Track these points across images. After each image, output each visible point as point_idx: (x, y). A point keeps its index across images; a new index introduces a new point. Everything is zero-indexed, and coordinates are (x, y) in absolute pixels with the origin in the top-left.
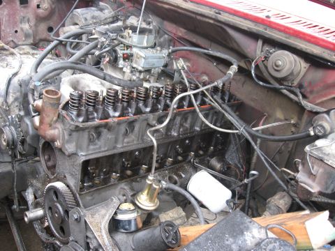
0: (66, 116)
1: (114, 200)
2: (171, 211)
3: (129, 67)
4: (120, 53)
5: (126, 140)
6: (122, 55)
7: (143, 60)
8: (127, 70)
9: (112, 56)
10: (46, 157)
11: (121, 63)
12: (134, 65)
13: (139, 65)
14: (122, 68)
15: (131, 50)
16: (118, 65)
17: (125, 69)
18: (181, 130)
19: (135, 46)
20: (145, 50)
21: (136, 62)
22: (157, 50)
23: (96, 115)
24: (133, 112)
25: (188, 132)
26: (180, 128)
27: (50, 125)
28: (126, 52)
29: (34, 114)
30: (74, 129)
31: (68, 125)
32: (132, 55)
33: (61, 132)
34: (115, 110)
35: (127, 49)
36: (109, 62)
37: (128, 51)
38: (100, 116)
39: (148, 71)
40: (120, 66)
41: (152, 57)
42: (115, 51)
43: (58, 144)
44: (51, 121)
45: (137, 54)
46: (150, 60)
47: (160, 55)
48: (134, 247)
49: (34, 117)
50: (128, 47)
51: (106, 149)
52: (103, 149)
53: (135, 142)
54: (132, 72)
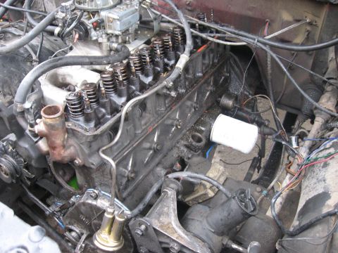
0: (74, 128)
1: (169, 193)
2: (210, 171)
3: (104, 36)
4: (89, 23)
5: (143, 122)
6: (91, 25)
7: (118, 23)
8: (103, 40)
9: (81, 30)
10: (61, 173)
11: (94, 35)
12: (110, 31)
13: (115, 30)
14: (97, 40)
15: (99, 15)
16: (91, 38)
17: (100, 40)
18: (187, 83)
19: (102, 9)
20: (115, 9)
21: (110, 28)
22: (127, 5)
23: (103, 110)
24: (138, 88)
25: (193, 82)
26: (185, 82)
27: (64, 146)
28: (93, 20)
29: (35, 140)
30: (92, 139)
31: (84, 138)
32: (103, 21)
33: (78, 148)
34: (120, 95)
35: (94, 16)
36: (80, 39)
37: (96, 18)
38: (109, 110)
39: (126, 32)
40: (94, 38)
41: (125, 15)
42: (82, 24)
43: (78, 161)
44: (63, 141)
45: (109, 18)
46: (125, 19)
47: (133, 9)
48: (213, 231)
49: (37, 142)
50: (94, 13)
51: (128, 142)
52: (126, 144)
53: (152, 120)
54: (108, 40)
